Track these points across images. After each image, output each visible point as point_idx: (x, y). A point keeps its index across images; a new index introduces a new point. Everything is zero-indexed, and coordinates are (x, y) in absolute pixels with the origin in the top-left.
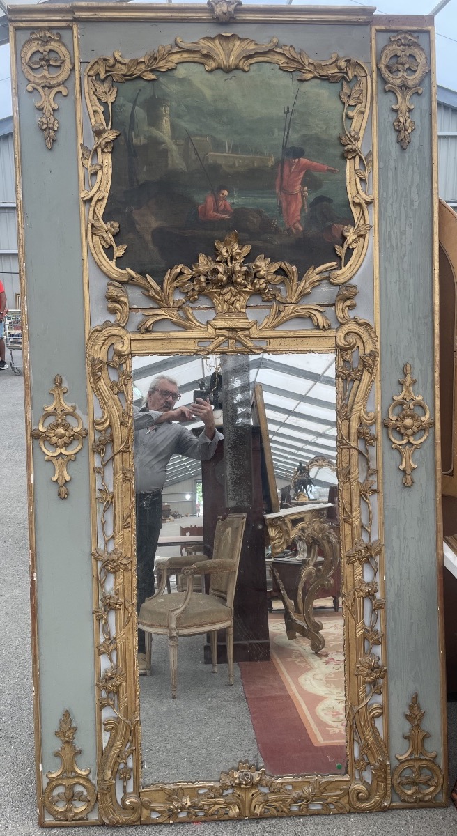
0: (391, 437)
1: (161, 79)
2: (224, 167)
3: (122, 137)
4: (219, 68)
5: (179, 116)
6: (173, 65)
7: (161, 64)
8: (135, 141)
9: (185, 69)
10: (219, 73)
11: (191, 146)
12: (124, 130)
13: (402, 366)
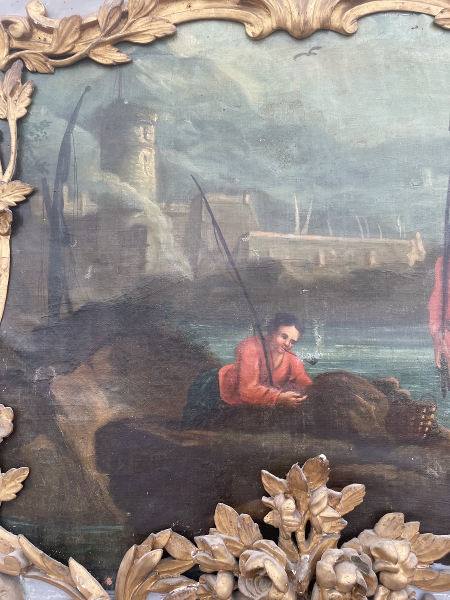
1: (138, 62)
2: (289, 269)
3: (39, 199)
4: (280, 30)
5: (179, 147)
6: (168, 29)
7: (140, 25)
8: (69, 207)
9: (197, 37)
10: (281, 41)
11: (206, 218)
12: (44, 181)
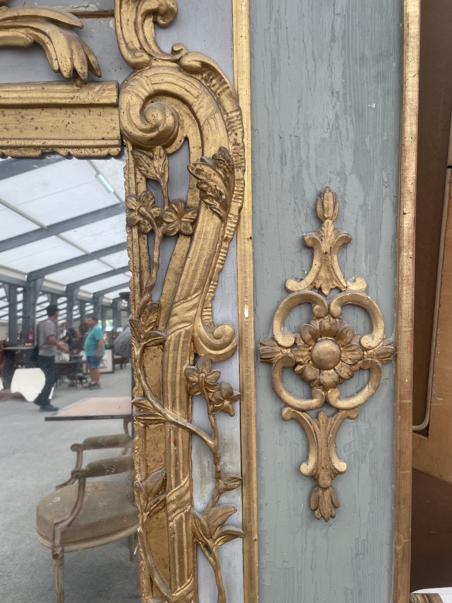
0: (280, 387)
13: (311, 196)
